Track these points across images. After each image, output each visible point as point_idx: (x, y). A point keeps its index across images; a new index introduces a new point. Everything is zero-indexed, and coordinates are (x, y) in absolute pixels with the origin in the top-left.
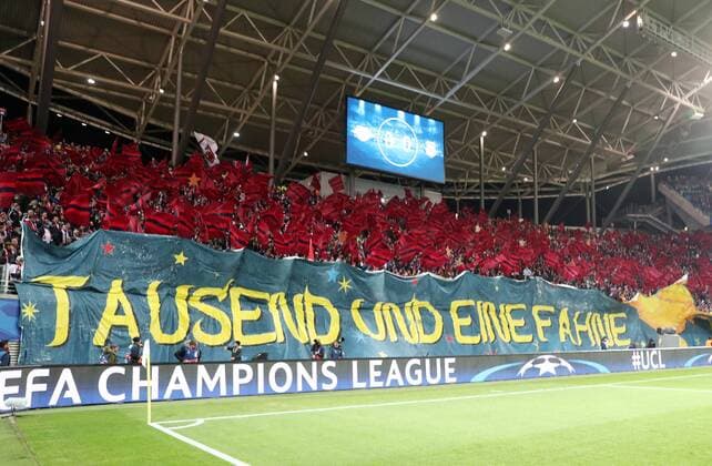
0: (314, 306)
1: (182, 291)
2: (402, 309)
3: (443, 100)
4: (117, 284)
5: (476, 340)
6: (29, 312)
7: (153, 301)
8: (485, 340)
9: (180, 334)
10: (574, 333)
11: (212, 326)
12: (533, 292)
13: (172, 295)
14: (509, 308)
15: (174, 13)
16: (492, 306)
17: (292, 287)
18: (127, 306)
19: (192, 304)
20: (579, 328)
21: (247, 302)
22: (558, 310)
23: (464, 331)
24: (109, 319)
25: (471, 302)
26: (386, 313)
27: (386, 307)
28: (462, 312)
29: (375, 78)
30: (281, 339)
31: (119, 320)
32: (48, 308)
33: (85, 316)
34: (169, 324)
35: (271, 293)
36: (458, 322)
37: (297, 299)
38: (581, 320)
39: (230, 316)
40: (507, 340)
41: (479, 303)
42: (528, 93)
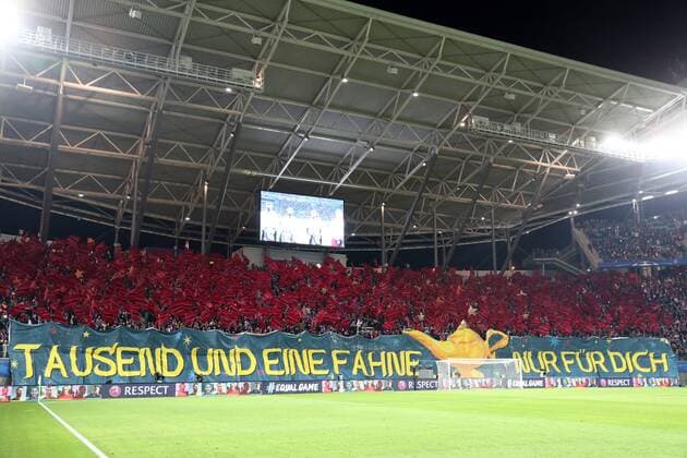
0: (168, 354)
1: (89, 350)
2: (227, 355)
3: (339, 185)
4: (55, 348)
5: (282, 373)
6: (14, 364)
7: (73, 357)
8: (288, 373)
9: (88, 372)
10: (368, 368)
11: (105, 367)
12: (330, 341)
13: (84, 352)
14: (311, 352)
15: (130, 153)
16: (296, 352)
17: (153, 345)
18: (59, 359)
19: (95, 356)
20: (372, 364)
21: (125, 354)
22: (353, 355)
23: (272, 367)
24: (51, 365)
25: (279, 350)
26: (216, 358)
27: (216, 352)
28: (271, 356)
29: (279, 176)
30: (143, 374)
31: (56, 366)
32: (22, 363)
33: (39, 365)
34: (82, 367)
35: (140, 348)
36: (267, 362)
37: (158, 351)
38: (376, 358)
39: (115, 362)
40: (307, 372)
41: (285, 351)
42: (410, 171)
